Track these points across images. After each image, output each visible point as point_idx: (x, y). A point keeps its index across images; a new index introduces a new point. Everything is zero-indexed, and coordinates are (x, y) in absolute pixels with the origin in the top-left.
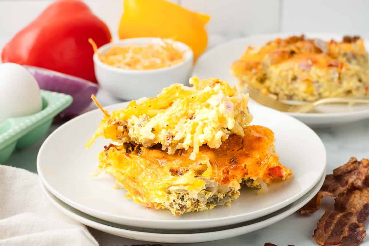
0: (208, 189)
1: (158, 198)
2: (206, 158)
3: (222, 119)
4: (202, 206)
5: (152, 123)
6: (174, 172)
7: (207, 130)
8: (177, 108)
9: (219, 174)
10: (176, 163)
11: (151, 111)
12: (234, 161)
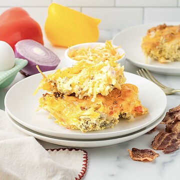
0: (101, 118)
1: (74, 122)
2: (101, 101)
3: (109, 80)
4: (98, 128)
5: (71, 81)
6: (83, 108)
7: (101, 85)
8: (84, 73)
9: (108, 110)
10: (84, 104)
11: (69, 75)
12: (115, 103)
